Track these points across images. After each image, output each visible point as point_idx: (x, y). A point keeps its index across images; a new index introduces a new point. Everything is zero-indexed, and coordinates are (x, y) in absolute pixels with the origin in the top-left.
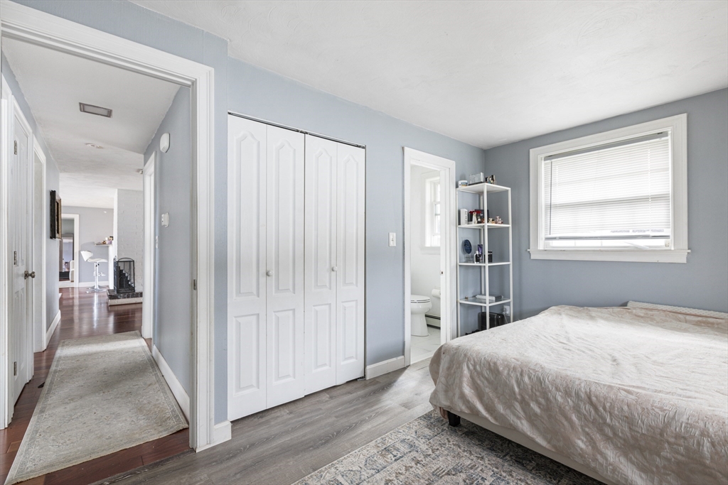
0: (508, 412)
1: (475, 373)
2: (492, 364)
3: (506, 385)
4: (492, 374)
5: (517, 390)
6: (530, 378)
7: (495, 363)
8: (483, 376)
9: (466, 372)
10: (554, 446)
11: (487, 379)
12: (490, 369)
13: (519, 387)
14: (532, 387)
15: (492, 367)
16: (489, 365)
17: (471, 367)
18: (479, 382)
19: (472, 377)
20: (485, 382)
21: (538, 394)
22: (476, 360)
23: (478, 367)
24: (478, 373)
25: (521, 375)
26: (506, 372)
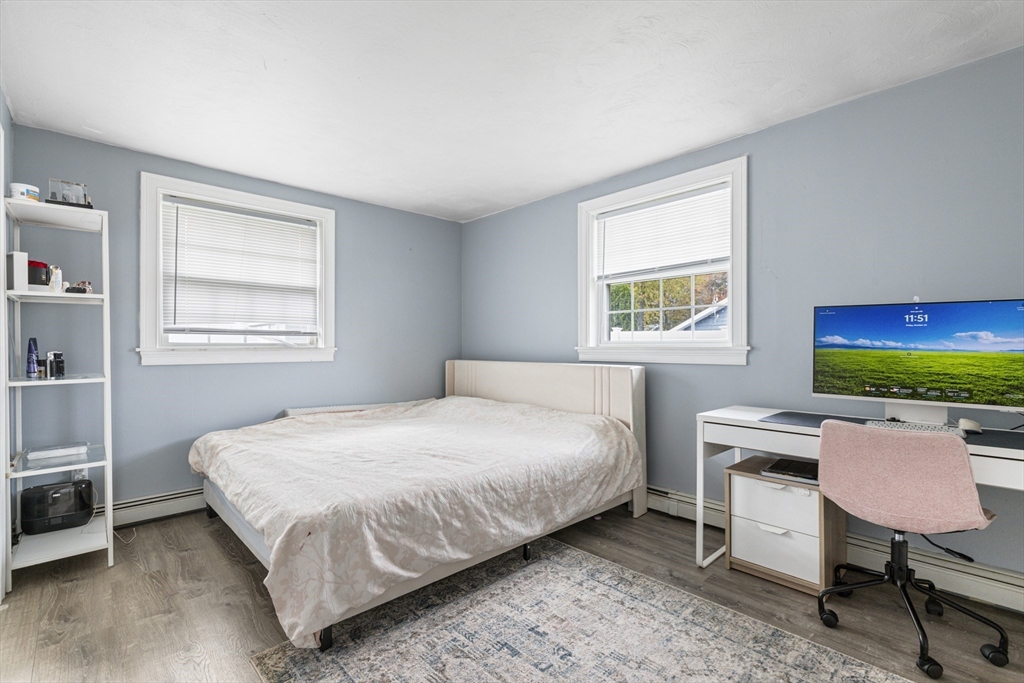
0: (433, 549)
1: (381, 529)
2: (400, 504)
3: (425, 518)
4: (404, 516)
5: (438, 516)
6: (444, 495)
7: (403, 502)
8: (392, 525)
9: (370, 536)
10: (470, 553)
11: (399, 528)
12: (400, 511)
13: (439, 512)
14: (450, 504)
15: (402, 508)
16: (397, 506)
17: (374, 524)
18: (389, 538)
19: (378, 539)
20: (398, 533)
21: (456, 507)
22: (377, 510)
23: (383, 520)
24: (384, 527)
25: (436, 497)
26: (420, 504)
